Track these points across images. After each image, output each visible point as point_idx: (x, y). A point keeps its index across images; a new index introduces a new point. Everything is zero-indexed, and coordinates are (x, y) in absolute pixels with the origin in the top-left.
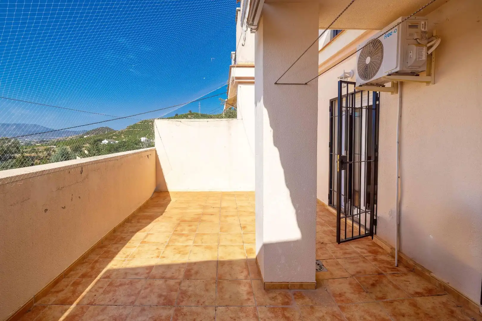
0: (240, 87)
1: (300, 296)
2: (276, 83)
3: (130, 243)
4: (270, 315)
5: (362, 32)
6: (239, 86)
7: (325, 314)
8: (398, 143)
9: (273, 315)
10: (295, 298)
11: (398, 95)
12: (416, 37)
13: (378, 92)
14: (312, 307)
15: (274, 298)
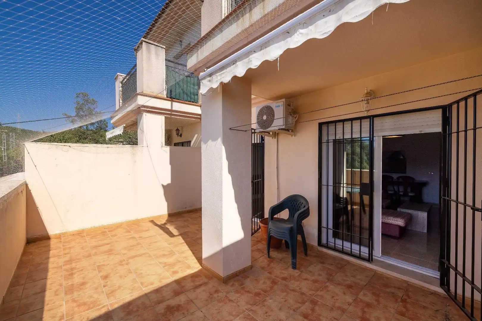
0: (146, 115)
1: (246, 277)
2: (230, 129)
3: (48, 304)
4: (238, 295)
5: (262, 99)
6: (144, 114)
7: (264, 280)
8: (277, 168)
9: (240, 294)
10: (245, 279)
11: (276, 139)
12: (290, 111)
13: (263, 136)
14: (256, 280)
15: (233, 285)
